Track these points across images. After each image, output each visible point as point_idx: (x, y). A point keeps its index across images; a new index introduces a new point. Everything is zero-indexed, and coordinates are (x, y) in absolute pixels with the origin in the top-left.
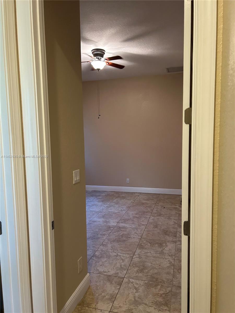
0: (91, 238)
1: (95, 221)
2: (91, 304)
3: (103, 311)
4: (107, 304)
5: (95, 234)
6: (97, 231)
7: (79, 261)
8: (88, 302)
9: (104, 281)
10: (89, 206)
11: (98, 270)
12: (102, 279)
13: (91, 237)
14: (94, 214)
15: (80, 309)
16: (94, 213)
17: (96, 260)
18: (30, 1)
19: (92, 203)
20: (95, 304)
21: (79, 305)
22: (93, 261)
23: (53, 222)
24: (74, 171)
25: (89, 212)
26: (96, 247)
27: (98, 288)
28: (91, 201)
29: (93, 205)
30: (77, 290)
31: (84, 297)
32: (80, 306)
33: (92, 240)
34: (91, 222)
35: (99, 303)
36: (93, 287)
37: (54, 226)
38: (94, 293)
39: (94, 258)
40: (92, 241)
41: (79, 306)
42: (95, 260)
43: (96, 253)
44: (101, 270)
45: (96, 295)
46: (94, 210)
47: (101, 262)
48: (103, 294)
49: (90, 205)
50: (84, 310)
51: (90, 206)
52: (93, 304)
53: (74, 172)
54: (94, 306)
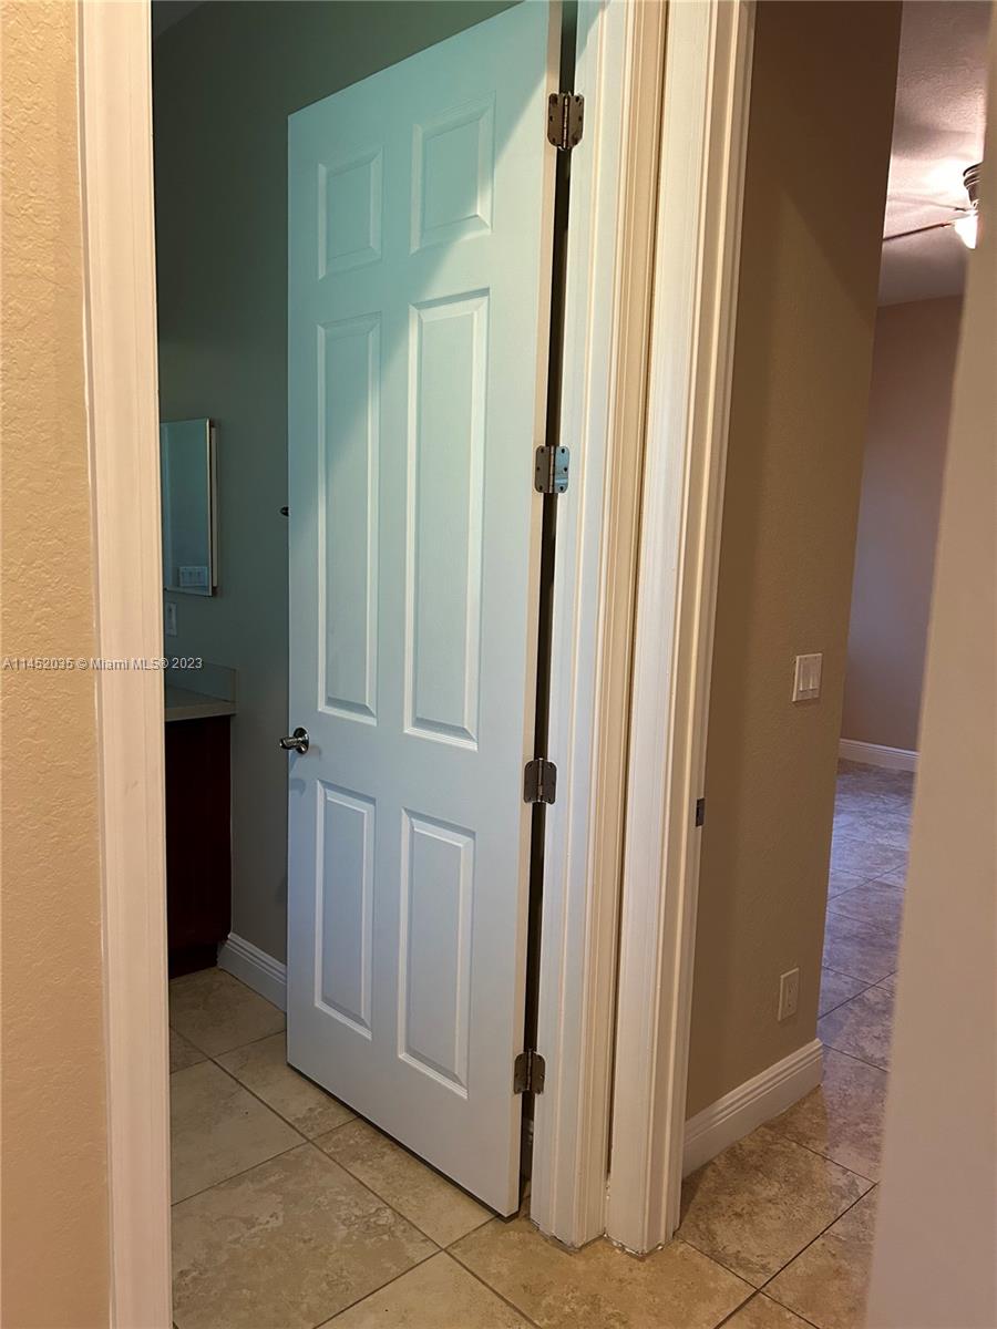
0: (857, 939)
1: (889, 886)
2: (810, 1139)
3: (849, 1173)
4: (871, 1159)
5: (877, 928)
6: (887, 922)
7: (785, 979)
8: (800, 1130)
9: (877, 1091)
10: (876, 825)
11: (863, 1049)
12: (873, 1080)
13: (861, 936)
14: (890, 859)
15: (768, 1138)
16: (891, 855)
17: (859, 1014)
18: (711, 4)
19: (892, 818)
20: (827, 1144)
21: (769, 1126)
22: (852, 1016)
23: (700, 802)
24: (798, 658)
25: (872, 848)
26: (871, 973)
27: (849, 1103)
28: (888, 812)
29: (893, 827)
30: (764, 1077)
31: (792, 1111)
32: (773, 1133)
33: (863, 946)
34: (870, 885)
35: (840, 1145)
36: (830, 1093)
37: (703, 815)
38: (831, 1113)
39: (856, 1008)
40: (862, 950)
41: (767, 1131)
42: (856, 1015)
43: (865, 994)
44: (872, 1052)
45: (838, 1121)
46: (895, 844)
47: (880, 1028)
48: (863, 1127)
49: (881, 823)
50: (785, 1147)
51: (882, 828)
52: (818, 1142)
53: (800, 659)
54: (821, 1149)
